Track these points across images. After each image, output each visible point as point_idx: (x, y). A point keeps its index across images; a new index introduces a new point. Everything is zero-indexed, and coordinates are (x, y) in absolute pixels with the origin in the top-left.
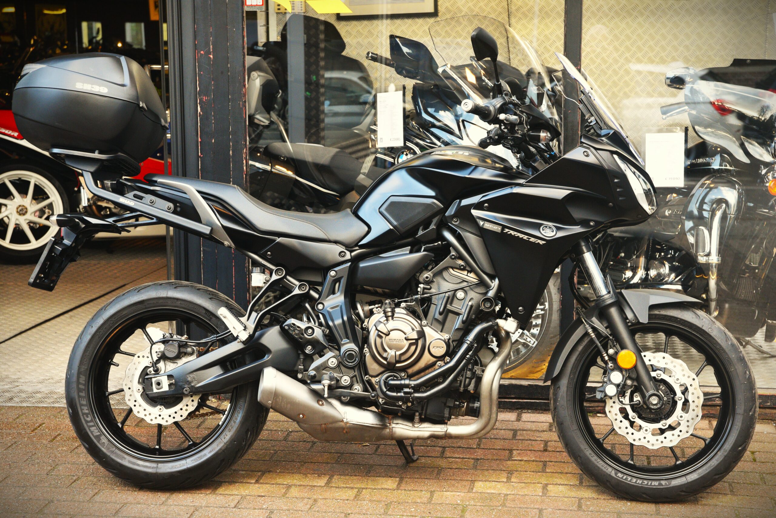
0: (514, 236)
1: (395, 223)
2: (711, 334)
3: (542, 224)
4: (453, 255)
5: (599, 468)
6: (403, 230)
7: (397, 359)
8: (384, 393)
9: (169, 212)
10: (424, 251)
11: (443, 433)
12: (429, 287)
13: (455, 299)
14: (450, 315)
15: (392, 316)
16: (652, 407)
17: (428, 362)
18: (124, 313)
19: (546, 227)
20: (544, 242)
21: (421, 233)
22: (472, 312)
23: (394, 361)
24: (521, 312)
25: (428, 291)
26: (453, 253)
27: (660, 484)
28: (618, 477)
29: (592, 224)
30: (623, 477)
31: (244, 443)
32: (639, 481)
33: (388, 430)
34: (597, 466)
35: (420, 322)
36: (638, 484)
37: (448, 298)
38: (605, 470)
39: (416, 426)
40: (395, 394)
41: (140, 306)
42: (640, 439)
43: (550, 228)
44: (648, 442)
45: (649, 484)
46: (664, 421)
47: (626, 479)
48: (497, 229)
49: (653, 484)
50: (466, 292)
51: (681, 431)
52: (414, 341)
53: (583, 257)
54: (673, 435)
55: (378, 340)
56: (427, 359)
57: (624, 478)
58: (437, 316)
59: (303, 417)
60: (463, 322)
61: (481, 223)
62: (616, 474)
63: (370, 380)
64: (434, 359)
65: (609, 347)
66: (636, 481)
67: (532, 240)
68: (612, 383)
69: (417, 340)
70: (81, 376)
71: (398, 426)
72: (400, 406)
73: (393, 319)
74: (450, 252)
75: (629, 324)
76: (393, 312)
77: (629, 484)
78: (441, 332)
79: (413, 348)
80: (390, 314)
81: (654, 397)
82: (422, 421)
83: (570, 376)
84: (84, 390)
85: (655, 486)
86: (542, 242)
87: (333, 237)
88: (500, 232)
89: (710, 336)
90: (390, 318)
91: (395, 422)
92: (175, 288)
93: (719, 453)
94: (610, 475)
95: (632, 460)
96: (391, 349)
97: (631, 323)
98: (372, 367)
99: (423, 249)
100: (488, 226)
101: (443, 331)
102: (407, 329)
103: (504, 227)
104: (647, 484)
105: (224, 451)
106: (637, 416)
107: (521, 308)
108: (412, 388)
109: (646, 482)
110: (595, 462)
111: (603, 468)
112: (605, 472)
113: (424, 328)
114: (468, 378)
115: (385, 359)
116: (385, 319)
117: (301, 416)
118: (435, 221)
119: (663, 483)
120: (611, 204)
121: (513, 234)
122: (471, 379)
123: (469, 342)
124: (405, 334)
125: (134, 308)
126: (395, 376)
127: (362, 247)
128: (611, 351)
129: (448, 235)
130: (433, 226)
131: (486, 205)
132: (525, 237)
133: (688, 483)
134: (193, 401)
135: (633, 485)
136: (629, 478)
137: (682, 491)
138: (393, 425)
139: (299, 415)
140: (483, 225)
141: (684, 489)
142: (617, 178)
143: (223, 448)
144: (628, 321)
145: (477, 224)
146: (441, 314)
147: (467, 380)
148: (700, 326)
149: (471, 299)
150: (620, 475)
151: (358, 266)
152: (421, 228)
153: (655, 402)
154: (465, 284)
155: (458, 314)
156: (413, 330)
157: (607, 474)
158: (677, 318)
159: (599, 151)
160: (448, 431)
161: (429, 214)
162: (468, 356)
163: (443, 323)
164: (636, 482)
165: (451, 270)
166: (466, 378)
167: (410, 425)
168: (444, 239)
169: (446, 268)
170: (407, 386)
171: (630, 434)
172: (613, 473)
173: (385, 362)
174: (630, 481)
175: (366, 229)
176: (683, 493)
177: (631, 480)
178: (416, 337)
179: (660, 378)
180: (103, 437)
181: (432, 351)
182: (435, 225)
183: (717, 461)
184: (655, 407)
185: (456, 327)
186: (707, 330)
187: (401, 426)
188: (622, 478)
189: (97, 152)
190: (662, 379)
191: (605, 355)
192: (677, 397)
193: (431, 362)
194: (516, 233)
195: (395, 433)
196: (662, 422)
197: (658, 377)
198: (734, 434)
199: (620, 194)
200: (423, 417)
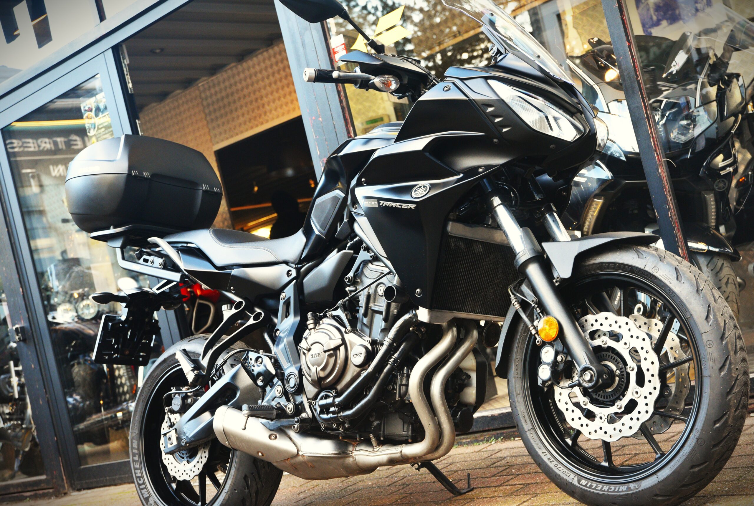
1: (318, 227)
2: (655, 274)
3: (414, 186)
5: (560, 476)
7: (320, 375)
9: (160, 268)
10: (348, 249)
11: (399, 455)
12: (354, 289)
13: (377, 296)
14: (374, 315)
15: (315, 328)
16: (588, 385)
17: (353, 372)
18: (156, 374)
19: (420, 187)
20: (415, 205)
21: (339, 228)
22: (390, 308)
24: (418, 295)
25: (354, 293)
27: (629, 489)
28: (581, 485)
29: (480, 170)
30: (587, 484)
31: (247, 491)
32: (606, 488)
33: (351, 459)
35: (343, 329)
36: (604, 491)
37: (369, 296)
38: (566, 476)
39: (375, 450)
40: (326, 416)
41: (165, 365)
43: (424, 186)
44: (606, 432)
45: (616, 490)
46: (618, 403)
47: (590, 487)
48: (375, 204)
49: (620, 490)
50: (385, 285)
51: (639, 412)
54: (631, 419)
57: (588, 486)
58: (364, 320)
59: (263, 455)
60: (385, 320)
61: (362, 202)
62: (579, 482)
65: (535, 317)
66: (602, 488)
67: (404, 206)
68: (545, 363)
69: (336, 349)
70: (134, 441)
71: (359, 452)
73: (315, 331)
74: (362, 245)
75: (557, 284)
76: (316, 323)
77: (593, 493)
79: (332, 360)
80: (312, 326)
81: (587, 372)
82: (380, 443)
84: (137, 454)
85: (622, 491)
86: (413, 206)
88: (377, 206)
89: (656, 278)
90: (313, 331)
91: (357, 449)
93: (691, 435)
94: (572, 484)
96: (313, 365)
97: (558, 281)
98: (308, 389)
100: (367, 203)
102: (324, 339)
103: (379, 199)
104: (614, 491)
105: (228, 500)
106: (588, 400)
107: (418, 290)
108: (337, 406)
109: (613, 488)
110: (555, 469)
111: (563, 476)
112: (566, 480)
113: (346, 336)
114: (403, 385)
115: (310, 377)
117: (260, 454)
118: (345, 212)
119: (632, 485)
120: (495, 140)
121: (387, 205)
122: (407, 386)
123: (387, 343)
124: (323, 345)
125: (161, 367)
126: (326, 396)
128: (536, 322)
129: (356, 226)
130: (345, 220)
131: (363, 180)
132: (398, 205)
133: (659, 482)
134: (205, 452)
135: (598, 494)
136: (594, 485)
137: (656, 495)
138: (355, 453)
139: (258, 452)
140: (364, 203)
141: (658, 493)
142: (491, 107)
143: (226, 498)
144: (554, 281)
146: (366, 316)
147: (403, 388)
148: (642, 267)
150: (584, 482)
151: (302, 282)
152: (338, 223)
153: (587, 378)
155: (380, 313)
156: (331, 339)
157: (569, 482)
158: (614, 264)
159: (466, 82)
160: (403, 452)
161: (339, 208)
162: (392, 360)
164: (601, 490)
165: (370, 265)
166: (400, 385)
167: (371, 449)
168: (355, 234)
170: (333, 404)
171: (584, 425)
172: (575, 482)
174: (595, 489)
175: (305, 240)
176: (660, 498)
177: (596, 487)
179: (606, 346)
180: (151, 499)
181: (355, 359)
182: (346, 218)
183: (689, 447)
185: (382, 328)
186: (650, 271)
187: (362, 452)
188: (586, 486)
190: (608, 347)
191: (532, 328)
192: (628, 367)
193: (355, 373)
195: (359, 462)
196: (615, 404)
197: (603, 346)
198: (704, 407)
199: (502, 125)
200: (382, 438)
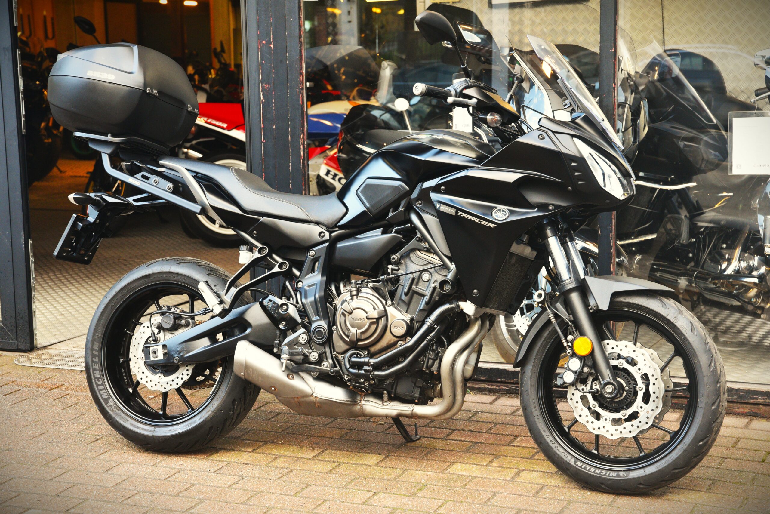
0: (467, 219)
1: (368, 205)
2: (675, 323)
3: (494, 208)
4: (417, 237)
5: (559, 455)
6: (374, 211)
7: (358, 337)
8: (347, 370)
9: (168, 192)
10: (395, 233)
11: (409, 412)
12: (397, 268)
13: (421, 280)
14: (416, 296)
15: (357, 295)
16: (607, 396)
17: (390, 341)
18: (134, 285)
19: (499, 210)
20: (495, 226)
21: (391, 214)
22: (435, 294)
23: (355, 339)
24: (475, 295)
25: (396, 272)
26: (419, 235)
27: (618, 475)
28: (577, 465)
29: (550, 208)
30: (582, 466)
31: (231, 412)
32: (598, 471)
33: (358, 407)
34: (556, 453)
35: (384, 302)
36: (597, 473)
37: (413, 279)
38: (564, 457)
39: (385, 404)
40: (356, 371)
41: (147, 280)
42: (599, 428)
43: (503, 211)
44: (608, 431)
45: (607, 474)
46: (624, 412)
47: (585, 468)
48: (452, 211)
49: (611, 475)
50: (431, 274)
51: (640, 422)
52: (375, 320)
53: (548, 241)
54: (632, 426)
55: (343, 318)
56: (388, 339)
57: (583, 467)
58: (404, 297)
59: (275, 390)
60: (427, 303)
61: (438, 205)
62: (575, 463)
63: (337, 357)
64: (396, 339)
65: (569, 333)
66: (595, 471)
67: (484, 223)
68: (570, 370)
69: (378, 319)
70: (95, 343)
71: (368, 403)
72: (363, 383)
73: (357, 298)
74: (416, 234)
75: (591, 311)
76: (358, 291)
77: (587, 473)
78: (406, 313)
79: (374, 327)
80: (354, 293)
81: (609, 386)
82: (391, 399)
83: (535, 361)
84: (97, 356)
85: (612, 476)
86: (492, 226)
87: (314, 218)
88: (454, 214)
89: (675, 326)
90: (355, 297)
91: (366, 399)
92: (179, 263)
93: (678, 446)
94: (569, 464)
95: (597, 449)
96: (353, 327)
97: (593, 309)
98: (338, 344)
99: (394, 231)
100: (444, 208)
101: (408, 312)
102: (368, 307)
103: (458, 210)
104: (605, 475)
105: (211, 419)
106: (597, 405)
107: (475, 291)
108: (371, 366)
109: (604, 472)
110: (555, 449)
111: (562, 456)
112: (564, 460)
113: (387, 308)
114: (431, 359)
115: (348, 336)
116: (351, 298)
117: (273, 388)
118: (403, 203)
119: (621, 474)
120: (570, 188)
121: (466, 217)
122: (434, 360)
123: (429, 324)
124: (366, 313)
125: (142, 281)
126: (358, 354)
127: (341, 228)
128: (570, 338)
129: (414, 218)
130: (401, 209)
131: (443, 187)
132: (477, 220)
133: (646, 475)
134: (188, 370)
135: (591, 475)
136: (588, 467)
137: (640, 484)
138: (363, 402)
139: (271, 387)
140: (440, 207)
141: (642, 482)
142: (575, 162)
143: (211, 416)
144: (590, 308)
145: (434, 206)
146: (406, 294)
147: (431, 361)
148: (665, 315)
149: (436, 281)
150: (579, 464)
151: (336, 247)
152: (391, 210)
153: (609, 390)
154: (430, 266)
155: (423, 296)
156: (375, 309)
157: (566, 462)
158: (642, 306)
159: (558, 135)
160: (414, 411)
161: (397, 197)
162: (429, 337)
163: (408, 304)
164: (594, 472)
165: (418, 252)
166: (429, 359)
167: (380, 402)
168: (410, 221)
169: (413, 250)
170: (367, 364)
171: (590, 422)
172: (572, 462)
173: (348, 340)
174: (588, 470)
175: (345, 210)
176: (642, 486)
177: (590, 469)
178: (377, 317)
179: (622, 367)
180: (110, 401)
181: (394, 330)
182: (403, 207)
183: (676, 455)
184: (610, 396)
185: (421, 308)
186: (671, 320)
187: (371, 403)
188: (581, 467)
189: (110, 135)
190: (624, 368)
191: (564, 341)
192: (638, 387)
193: (392, 341)
194: (468, 216)
195: (365, 410)
196: (621, 412)
197: (619, 366)
198: (695, 428)
199: (579, 178)
200: (393, 395)
